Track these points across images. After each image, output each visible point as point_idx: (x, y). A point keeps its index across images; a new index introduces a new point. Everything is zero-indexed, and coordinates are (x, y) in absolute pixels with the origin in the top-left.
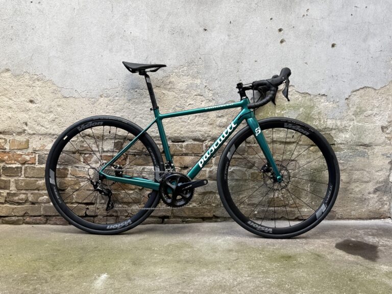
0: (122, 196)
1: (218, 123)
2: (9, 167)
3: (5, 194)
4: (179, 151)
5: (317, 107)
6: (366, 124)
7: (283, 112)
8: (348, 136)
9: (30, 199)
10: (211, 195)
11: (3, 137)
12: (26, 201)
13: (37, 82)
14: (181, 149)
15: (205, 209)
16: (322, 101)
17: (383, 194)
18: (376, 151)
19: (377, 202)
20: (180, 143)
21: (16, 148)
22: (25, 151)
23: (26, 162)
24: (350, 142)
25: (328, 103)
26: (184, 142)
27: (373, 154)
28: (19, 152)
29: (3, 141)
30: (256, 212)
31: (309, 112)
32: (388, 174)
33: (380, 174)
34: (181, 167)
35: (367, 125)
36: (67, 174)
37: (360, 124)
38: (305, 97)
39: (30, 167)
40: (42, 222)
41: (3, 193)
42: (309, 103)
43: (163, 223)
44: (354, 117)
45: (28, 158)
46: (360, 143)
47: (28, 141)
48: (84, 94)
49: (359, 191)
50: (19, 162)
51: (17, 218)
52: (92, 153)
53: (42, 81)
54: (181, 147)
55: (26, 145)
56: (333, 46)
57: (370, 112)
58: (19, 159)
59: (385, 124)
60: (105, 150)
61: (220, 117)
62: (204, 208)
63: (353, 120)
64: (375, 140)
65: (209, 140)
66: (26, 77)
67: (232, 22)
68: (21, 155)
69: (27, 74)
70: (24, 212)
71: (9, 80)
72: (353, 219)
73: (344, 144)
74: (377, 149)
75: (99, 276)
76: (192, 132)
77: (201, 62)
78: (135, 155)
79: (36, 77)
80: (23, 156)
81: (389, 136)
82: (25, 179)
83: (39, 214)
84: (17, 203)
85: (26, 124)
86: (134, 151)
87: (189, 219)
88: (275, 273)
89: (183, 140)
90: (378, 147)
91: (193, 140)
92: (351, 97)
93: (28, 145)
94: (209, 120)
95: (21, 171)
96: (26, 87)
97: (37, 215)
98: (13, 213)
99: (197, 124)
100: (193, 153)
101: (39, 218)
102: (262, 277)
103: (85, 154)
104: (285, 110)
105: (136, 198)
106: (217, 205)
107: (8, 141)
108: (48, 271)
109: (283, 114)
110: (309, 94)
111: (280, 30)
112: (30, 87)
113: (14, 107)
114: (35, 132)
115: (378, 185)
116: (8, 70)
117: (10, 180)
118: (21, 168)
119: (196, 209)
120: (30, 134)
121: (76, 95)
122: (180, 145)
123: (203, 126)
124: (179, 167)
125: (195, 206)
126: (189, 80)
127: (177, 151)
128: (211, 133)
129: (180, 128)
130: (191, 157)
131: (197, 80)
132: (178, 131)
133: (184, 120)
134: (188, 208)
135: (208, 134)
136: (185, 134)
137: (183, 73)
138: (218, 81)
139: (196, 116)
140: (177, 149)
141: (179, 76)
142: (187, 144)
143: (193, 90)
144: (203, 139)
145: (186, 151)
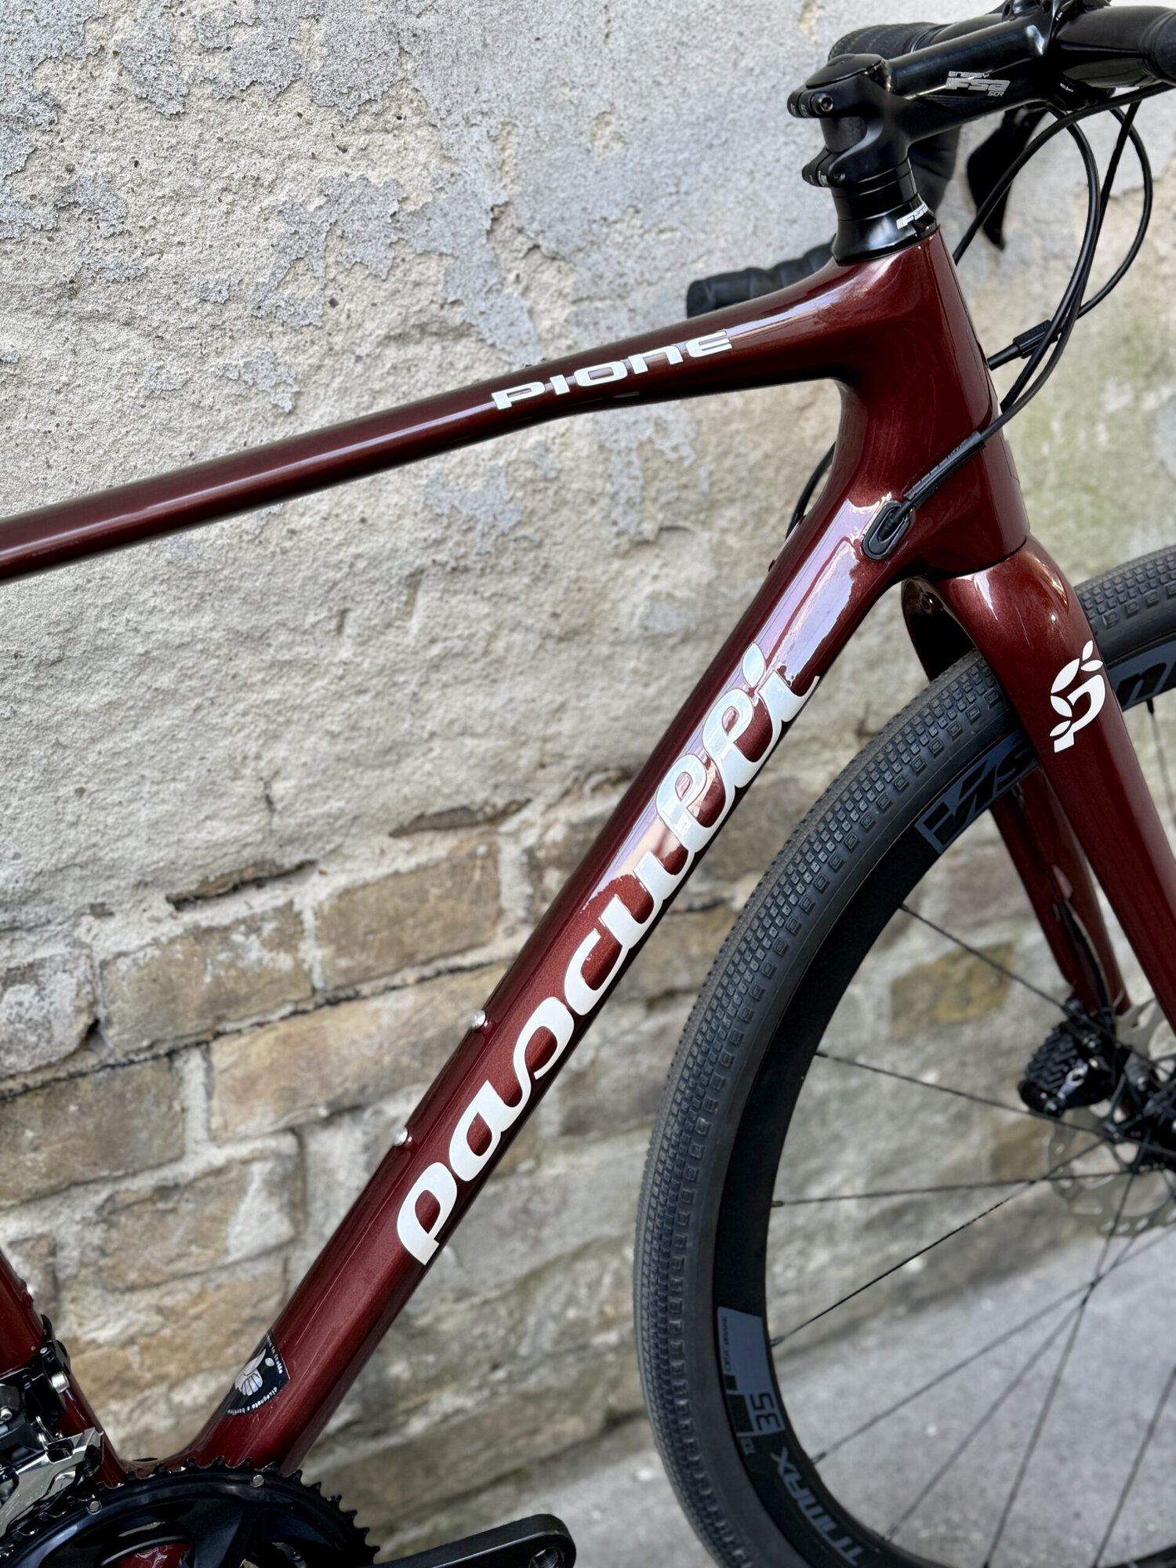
1: (631, 610)
4: (270, 977)
14: (284, 961)
15: (538, 1395)
20: (264, 899)
26: (302, 870)
34: (296, 1129)
54: (288, 936)
61: (652, 544)
62: (528, 1398)
65: (554, 790)
76: (392, 754)
89: (292, 857)
91: (398, 833)
94: (548, 596)
99: (436, 666)
100: (404, 959)
119: (459, 1428)
122: (269, 927)
123: (493, 670)
124: (275, 1133)
125: (458, 1411)
126: (302, 145)
127: (243, 989)
128: (566, 725)
129: (252, 748)
130: (390, 1002)
131: (391, 143)
132: (239, 787)
133: (289, 646)
134: (388, 1454)
135: (545, 740)
136: (319, 793)
137: (216, 65)
138: (618, 137)
139: (414, 580)
140: (243, 973)
141: (173, 107)
142: (346, 893)
143: (359, 273)
144: (500, 802)
145: (343, 963)
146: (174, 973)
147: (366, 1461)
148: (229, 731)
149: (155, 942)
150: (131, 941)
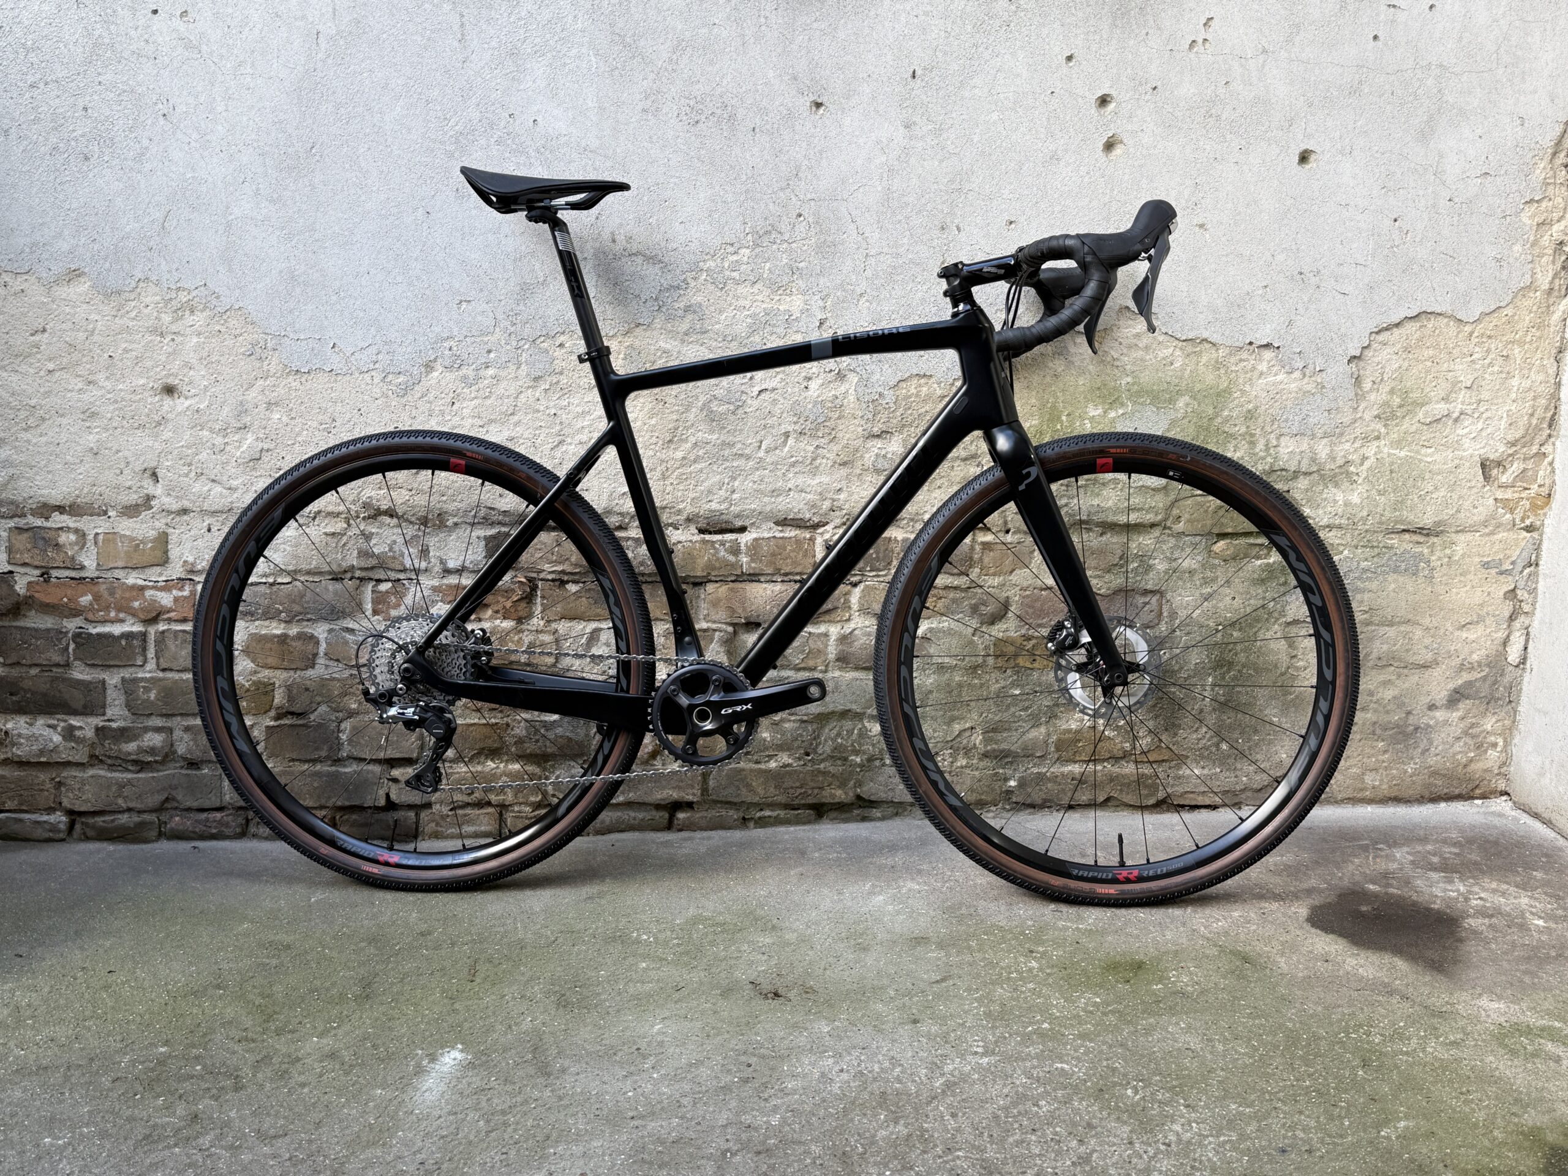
0: (517, 731)
1: (869, 458)
2: (99, 635)
3: (89, 733)
4: (728, 564)
5: (1243, 392)
6: (1423, 451)
7: (1112, 414)
8: (1355, 499)
9: (181, 749)
10: (848, 724)
11: (72, 525)
12: (168, 756)
13: (189, 319)
14: (732, 558)
15: (825, 773)
16: (1263, 367)
17: (1483, 707)
18: (1459, 549)
19: (1458, 739)
20: (729, 537)
21: (120, 564)
22: (155, 575)
23: (158, 615)
24: (1364, 520)
25: (1281, 377)
26: (742, 529)
27: (1449, 565)
28: (133, 579)
29: (73, 537)
30: (1012, 783)
31: (1210, 411)
32: (1501, 635)
33: (1472, 636)
34: (734, 625)
35: (1429, 456)
36: (315, 655)
37: (1403, 454)
38: (1199, 354)
39: (176, 632)
40: (227, 831)
41: (81, 728)
42: (1210, 378)
43: (669, 827)
44: (1379, 426)
45: (166, 599)
46: (1402, 522)
47: (163, 540)
48: (364, 359)
49: (1395, 698)
50: (134, 615)
51: (136, 819)
52: (401, 576)
53: (207, 313)
54: (735, 550)
55: (159, 553)
56: (1304, 158)
57: (1441, 408)
58: (136, 604)
59: (1497, 450)
60: (451, 565)
61: (878, 436)
62: (819, 771)
63: (1378, 438)
64: (1459, 511)
65: (838, 521)
66: (148, 300)
67: (919, 73)
68: (142, 589)
69: (152, 288)
70: (159, 798)
71: (82, 311)
72: (1370, 801)
73: (1340, 527)
74: (1462, 544)
75: (433, 1058)
76: (775, 492)
77: (802, 227)
78: (563, 583)
79: (183, 297)
80: (149, 593)
81: (1509, 494)
82: (161, 675)
83: (218, 805)
84: (135, 762)
85: (154, 476)
86: (559, 568)
87: (767, 813)
88: (1083, 1036)
89: (739, 523)
90: (1469, 536)
91: (777, 523)
92: (1369, 353)
93: (166, 552)
94: (835, 448)
95: (144, 649)
96: (148, 337)
97: (207, 804)
98: (120, 801)
99: (793, 465)
100: (778, 572)
101: (218, 815)
102: (1037, 1057)
103: (379, 581)
104: (1122, 405)
105: (570, 739)
106: (870, 760)
107: (91, 537)
108: (246, 1039)
109: (1113, 420)
110: (1214, 345)
111: (1104, 101)
112: (162, 335)
113: (108, 410)
114: (186, 504)
115: (1466, 677)
116: (74, 275)
117: (104, 682)
118: (144, 636)
119: (790, 773)
120: (170, 512)
121: (335, 362)
122: (727, 545)
123: (814, 472)
124: (726, 623)
125: (789, 765)
126: (760, 298)
127: (717, 565)
128: (842, 496)
129: (726, 481)
130: (770, 586)
131: (788, 299)
132: (722, 493)
133: (742, 449)
134: (761, 771)
135: (834, 500)
136: (748, 501)
137: (735, 275)
138: (867, 301)
139: (787, 435)
140: (718, 559)
141: (721, 286)
142: (756, 540)
143: (775, 336)
144: (816, 519)
145: (753, 565)
146: (695, 553)
147: (751, 770)
148: (719, 473)
149: (691, 541)
150: (683, 538)
